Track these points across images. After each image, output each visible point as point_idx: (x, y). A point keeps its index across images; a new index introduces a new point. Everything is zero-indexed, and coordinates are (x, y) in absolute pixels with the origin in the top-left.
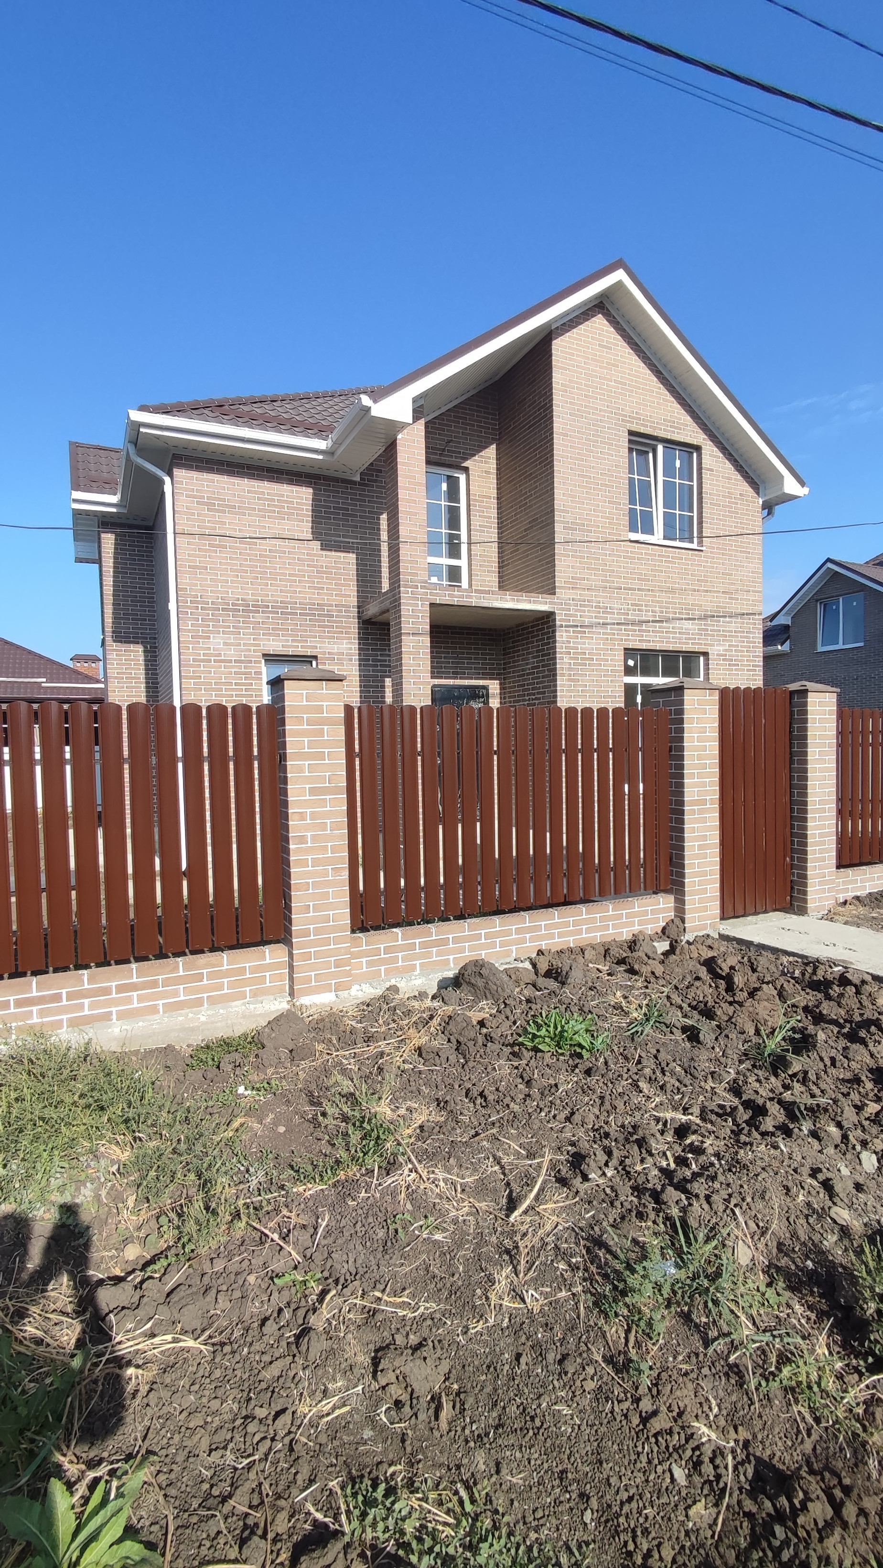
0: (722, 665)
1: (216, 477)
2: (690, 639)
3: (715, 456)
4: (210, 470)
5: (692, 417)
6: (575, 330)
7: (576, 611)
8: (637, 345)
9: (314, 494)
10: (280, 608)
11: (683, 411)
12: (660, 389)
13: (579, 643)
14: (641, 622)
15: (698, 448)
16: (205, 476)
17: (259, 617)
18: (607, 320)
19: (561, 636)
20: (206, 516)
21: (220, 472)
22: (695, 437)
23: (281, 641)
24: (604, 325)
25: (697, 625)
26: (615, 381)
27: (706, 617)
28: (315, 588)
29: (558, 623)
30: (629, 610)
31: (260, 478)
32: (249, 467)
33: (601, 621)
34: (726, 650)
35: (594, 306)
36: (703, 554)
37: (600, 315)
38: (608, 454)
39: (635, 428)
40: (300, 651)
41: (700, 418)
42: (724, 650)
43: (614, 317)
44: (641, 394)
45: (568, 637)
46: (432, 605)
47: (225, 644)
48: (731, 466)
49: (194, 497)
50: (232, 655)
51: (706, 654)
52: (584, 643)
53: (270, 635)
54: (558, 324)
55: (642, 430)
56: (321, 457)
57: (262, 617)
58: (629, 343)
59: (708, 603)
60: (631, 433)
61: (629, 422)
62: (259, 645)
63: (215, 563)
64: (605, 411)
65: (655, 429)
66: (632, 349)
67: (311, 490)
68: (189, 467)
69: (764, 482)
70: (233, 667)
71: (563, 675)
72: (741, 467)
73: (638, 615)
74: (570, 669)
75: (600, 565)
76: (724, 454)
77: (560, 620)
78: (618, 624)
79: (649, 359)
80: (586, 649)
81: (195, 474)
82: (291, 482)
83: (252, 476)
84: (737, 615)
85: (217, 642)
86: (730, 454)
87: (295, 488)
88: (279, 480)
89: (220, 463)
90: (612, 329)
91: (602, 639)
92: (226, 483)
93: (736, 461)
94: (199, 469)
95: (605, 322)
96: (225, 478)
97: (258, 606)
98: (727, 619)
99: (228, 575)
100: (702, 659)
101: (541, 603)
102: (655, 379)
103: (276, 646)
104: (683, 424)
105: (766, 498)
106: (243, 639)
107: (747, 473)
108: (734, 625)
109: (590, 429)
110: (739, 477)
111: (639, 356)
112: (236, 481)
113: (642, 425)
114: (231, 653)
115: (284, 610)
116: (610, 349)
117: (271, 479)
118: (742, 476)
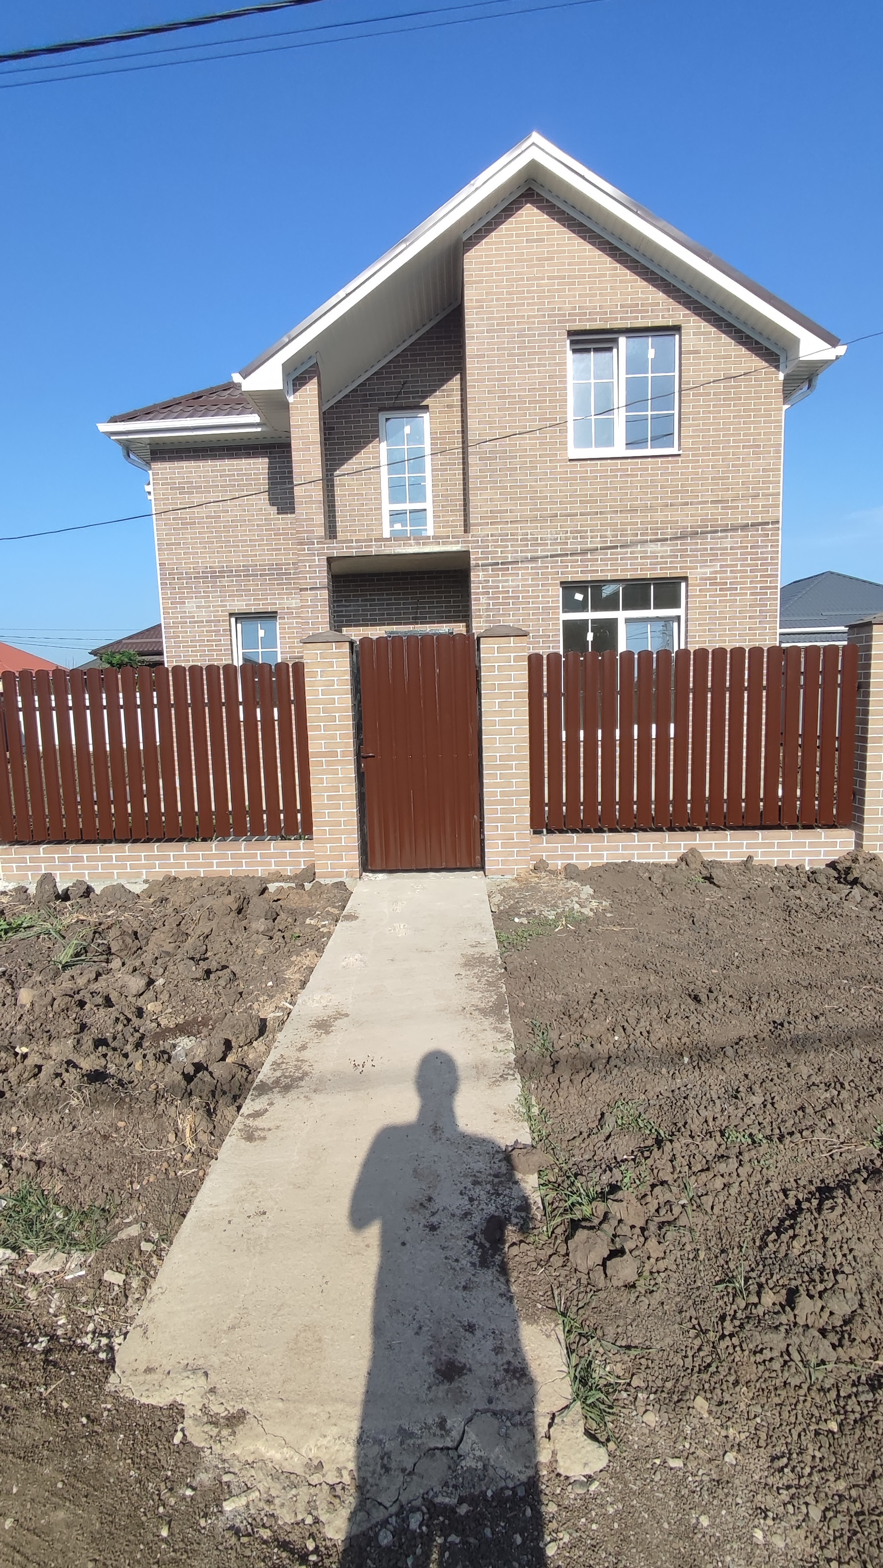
0: (709, 590)
1: (185, 464)
2: (657, 564)
3: (703, 333)
4: (180, 459)
5: (664, 292)
6: (493, 234)
7: (496, 547)
8: (581, 225)
9: (270, 463)
10: (243, 571)
11: (651, 288)
12: (616, 269)
13: (499, 581)
14: (584, 552)
15: (677, 329)
16: (176, 464)
17: (225, 581)
18: (538, 208)
19: (477, 577)
20: (178, 499)
21: (188, 458)
22: (671, 316)
23: (244, 600)
24: (534, 215)
25: (669, 545)
26: (549, 278)
27: (683, 537)
28: (273, 550)
29: (473, 562)
30: (567, 538)
31: (222, 457)
32: (212, 449)
33: (529, 555)
34: (716, 572)
35: (522, 196)
36: (680, 459)
37: (528, 205)
38: (539, 365)
39: (578, 326)
40: (261, 608)
41: (679, 290)
42: (711, 573)
43: (547, 201)
44: (588, 283)
45: (485, 576)
46: (330, 560)
47: (197, 607)
48: (729, 340)
49: (168, 484)
50: (204, 617)
51: (685, 579)
52: (507, 581)
53: (235, 596)
54: (471, 233)
55: (588, 326)
56: (259, 429)
57: (227, 582)
58: (569, 227)
59: (687, 518)
60: (570, 333)
61: (568, 321)
62: (226, 606)
63: (187, 539)
64: (534, 317)
65: (606, 320)
66: (574, 232)
67: (267, 460)
68: (163, 459)
69: (784, 350)
70: (204, 626)
71: (480, 617)
72: (748, 337)
73: (580, 543)
74: (487, 610)
75: (528, 492)
76: (718, 327)
77: (476, 559)
78: (552, 556)
79: (600, 237)
80: (509, 587)
81: (167, 465)
82: (248, 456)
83: (214, 457)
84: (734, 529)
85: (190, 606)
86: (730, 325)
87: (252, 461)
88: (238, 456)
89: (188, 450)
90: (546, 216)
91: (529, 574)
92: (194, 467)
93: (738, 331)
94: (171, 459)
95: (536, 210)
96: (193, 463)
97: (224, 572)
98: (719, 534)
99: (198, 548)
100: (683, 585)
101: (451, 543)
102: (609, 259)
103: (240, 605)
104: (651, 305)
105: (788, 371)
106: (212, 602)
107: (757, 343)
108: (728, 543)
109: (515, 342)
110: (743, 350)
111: (584, 238)
112: (201, 464)
113: (589, 320)
114: (203, 615)
115: (246, 573)
116: (542, 240)
117: (231, 456)
118: (748, 349)
